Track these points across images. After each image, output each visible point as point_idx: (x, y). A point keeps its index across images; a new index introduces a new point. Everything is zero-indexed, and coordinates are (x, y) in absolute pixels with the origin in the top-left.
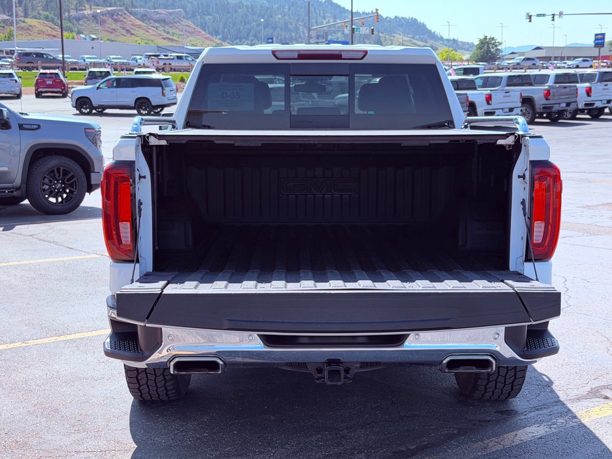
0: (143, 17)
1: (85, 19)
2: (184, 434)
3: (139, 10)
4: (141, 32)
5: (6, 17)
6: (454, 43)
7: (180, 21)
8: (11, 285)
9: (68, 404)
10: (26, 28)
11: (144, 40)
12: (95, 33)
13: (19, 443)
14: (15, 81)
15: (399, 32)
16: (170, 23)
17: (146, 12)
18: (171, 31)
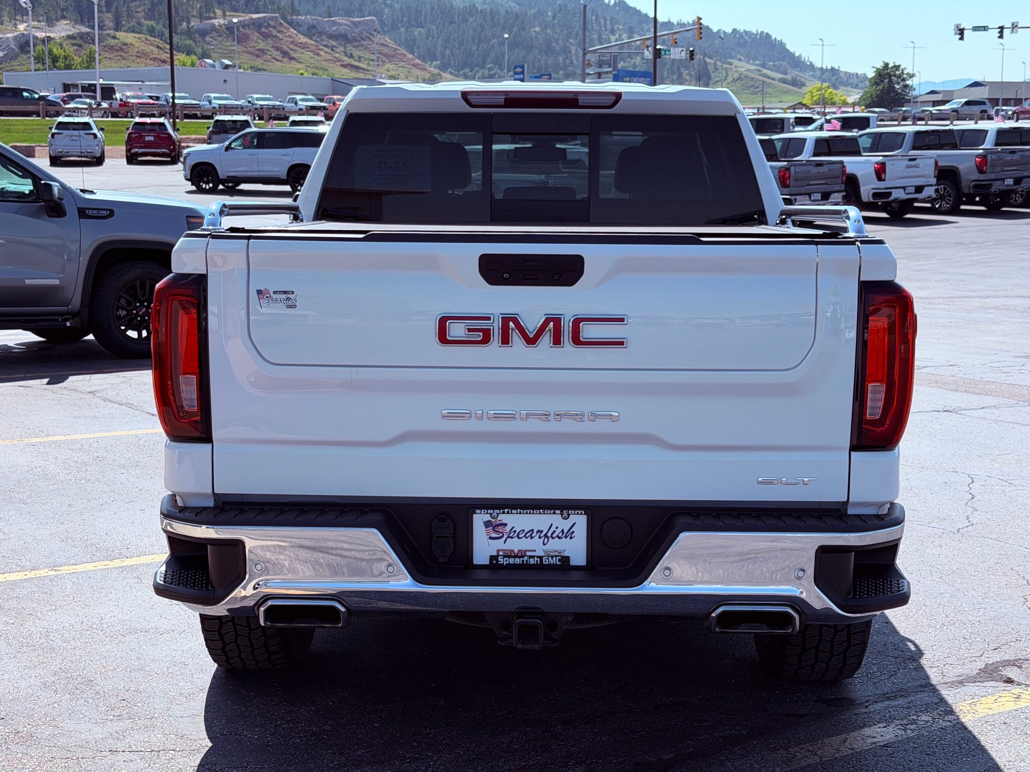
0: (311, 31)
1: (214, 34)
2: (291, 725)
3: (303, 18)
4: (307, 55)
5: (85, 29)
6: (833, 75)
7: (371, 37)
8: (46, 475)
9: (110, 673)
10: (117, 48)
11: (312, 68)
12: (230, 57)
13: (20, 734)
14: (92, 136)
15: (739, 56)
16: (355, 40)
17: (316, 22)
18: (356, 53)
